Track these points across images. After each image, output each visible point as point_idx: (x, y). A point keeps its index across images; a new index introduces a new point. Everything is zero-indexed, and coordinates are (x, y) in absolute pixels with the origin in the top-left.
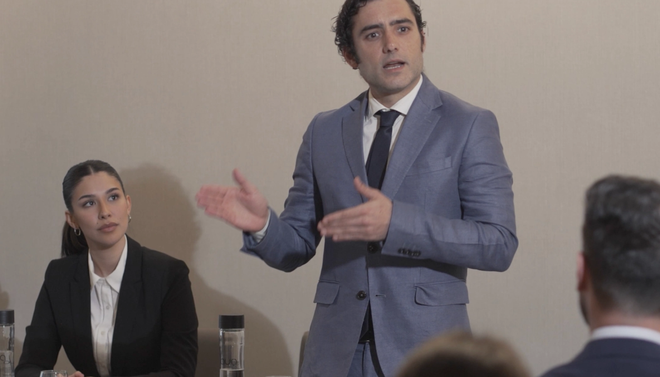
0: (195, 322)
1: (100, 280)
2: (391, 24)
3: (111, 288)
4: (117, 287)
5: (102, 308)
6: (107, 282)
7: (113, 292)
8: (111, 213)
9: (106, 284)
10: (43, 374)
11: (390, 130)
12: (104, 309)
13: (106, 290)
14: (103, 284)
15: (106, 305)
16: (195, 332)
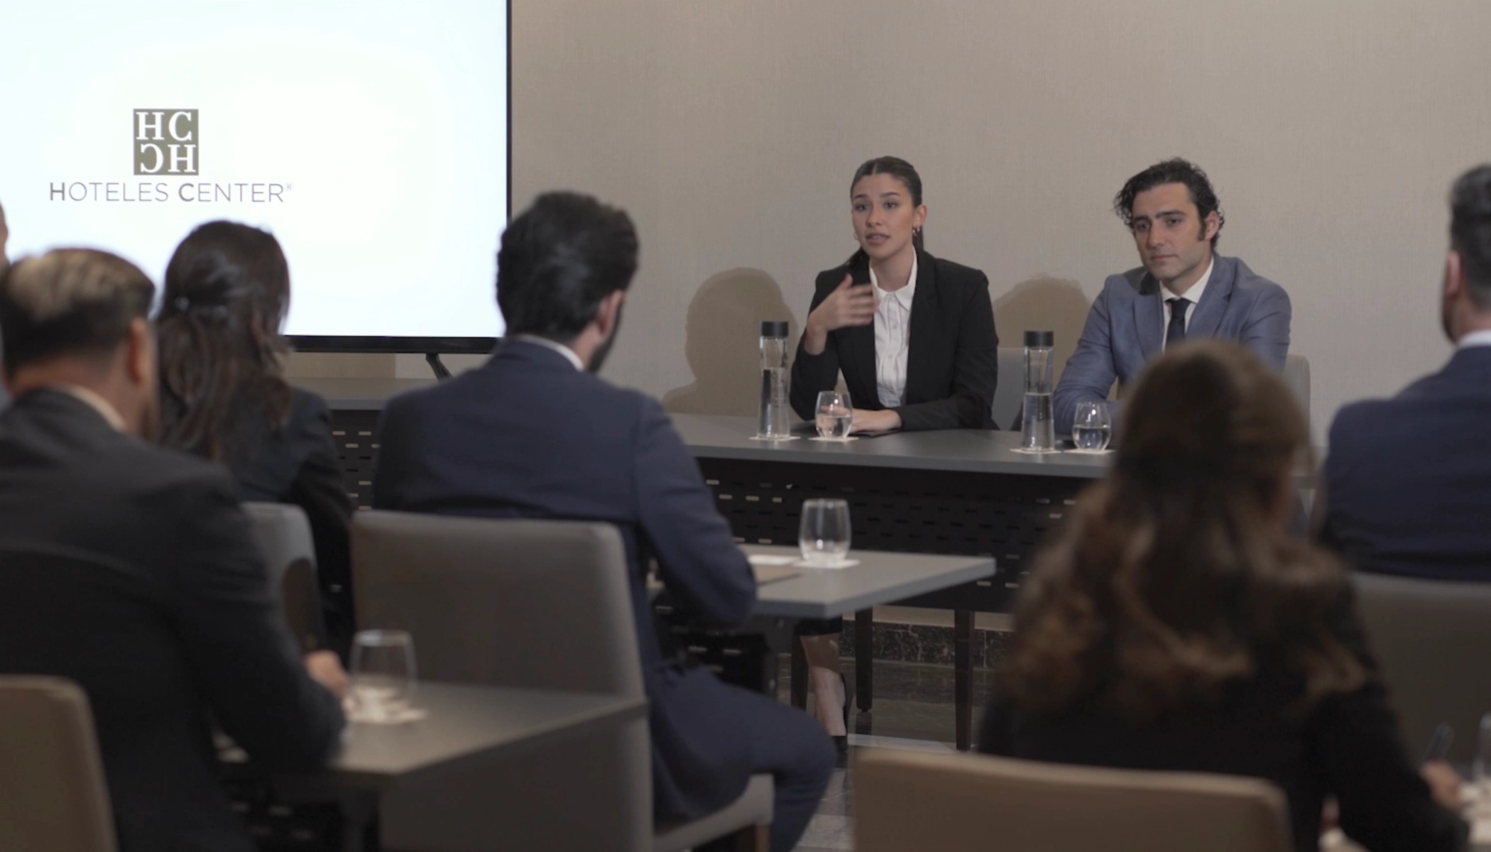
0: (994, 341)
1: (887, 295)
2: (1158, 216)
3: (900, 304)
4: (908, 304)
5: (888, 327)
6: (895, 296)
7: (902, 309)
8: (880, 222)
9: (894, 298)
10: (822, 397)
11: (1183, 320)
12: (890, 328)
13: (894, 306)
14: (890, 300)
15: (892, 324)
16: (994, 351)
